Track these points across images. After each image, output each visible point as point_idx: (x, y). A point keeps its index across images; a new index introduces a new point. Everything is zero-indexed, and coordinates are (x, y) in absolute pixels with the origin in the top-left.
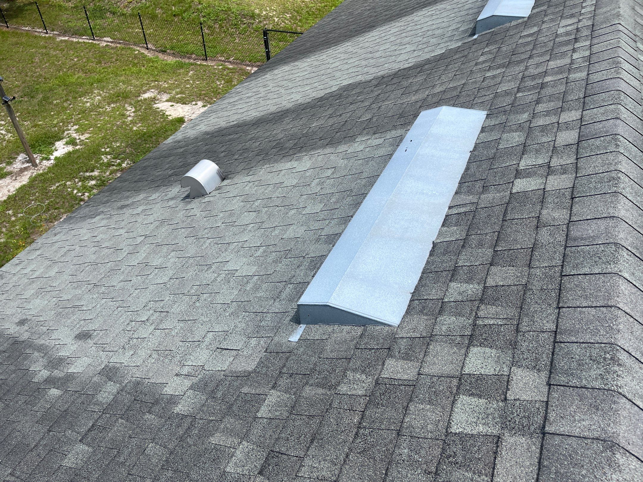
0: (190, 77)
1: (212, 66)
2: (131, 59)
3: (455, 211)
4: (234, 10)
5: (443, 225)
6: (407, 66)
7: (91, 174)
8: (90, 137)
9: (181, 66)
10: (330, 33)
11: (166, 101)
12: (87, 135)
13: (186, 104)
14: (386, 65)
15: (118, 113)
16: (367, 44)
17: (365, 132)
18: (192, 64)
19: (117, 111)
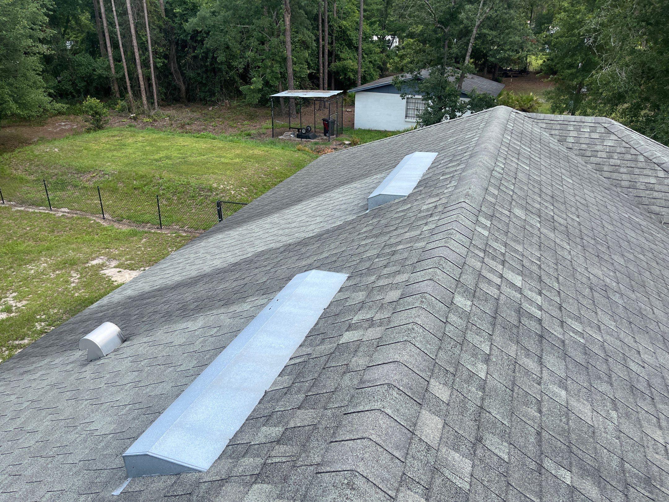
0: (143, 244)
1: (166, 234)
2: (85, 228)
3: (293, 362)
4: (193, 184)
5: (279, 376)
6: (312, 235)
7: (21, 342)
8: (27, 304)
9: (134, 234)
10: (266, 205)
11: (114, 267)
12: (24, 302)
13: (134, 270)
14: (296, 235)
15: (61, 279)
16: (290, 216)
17: (257, 293)
18: (146, 233)
19: (62, 277)
